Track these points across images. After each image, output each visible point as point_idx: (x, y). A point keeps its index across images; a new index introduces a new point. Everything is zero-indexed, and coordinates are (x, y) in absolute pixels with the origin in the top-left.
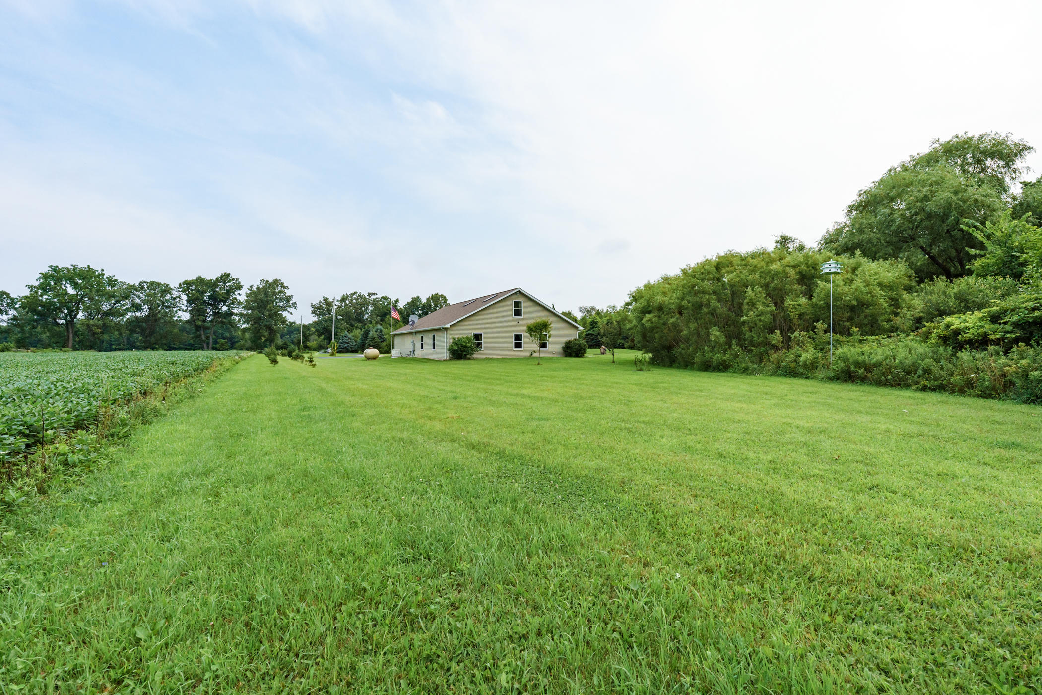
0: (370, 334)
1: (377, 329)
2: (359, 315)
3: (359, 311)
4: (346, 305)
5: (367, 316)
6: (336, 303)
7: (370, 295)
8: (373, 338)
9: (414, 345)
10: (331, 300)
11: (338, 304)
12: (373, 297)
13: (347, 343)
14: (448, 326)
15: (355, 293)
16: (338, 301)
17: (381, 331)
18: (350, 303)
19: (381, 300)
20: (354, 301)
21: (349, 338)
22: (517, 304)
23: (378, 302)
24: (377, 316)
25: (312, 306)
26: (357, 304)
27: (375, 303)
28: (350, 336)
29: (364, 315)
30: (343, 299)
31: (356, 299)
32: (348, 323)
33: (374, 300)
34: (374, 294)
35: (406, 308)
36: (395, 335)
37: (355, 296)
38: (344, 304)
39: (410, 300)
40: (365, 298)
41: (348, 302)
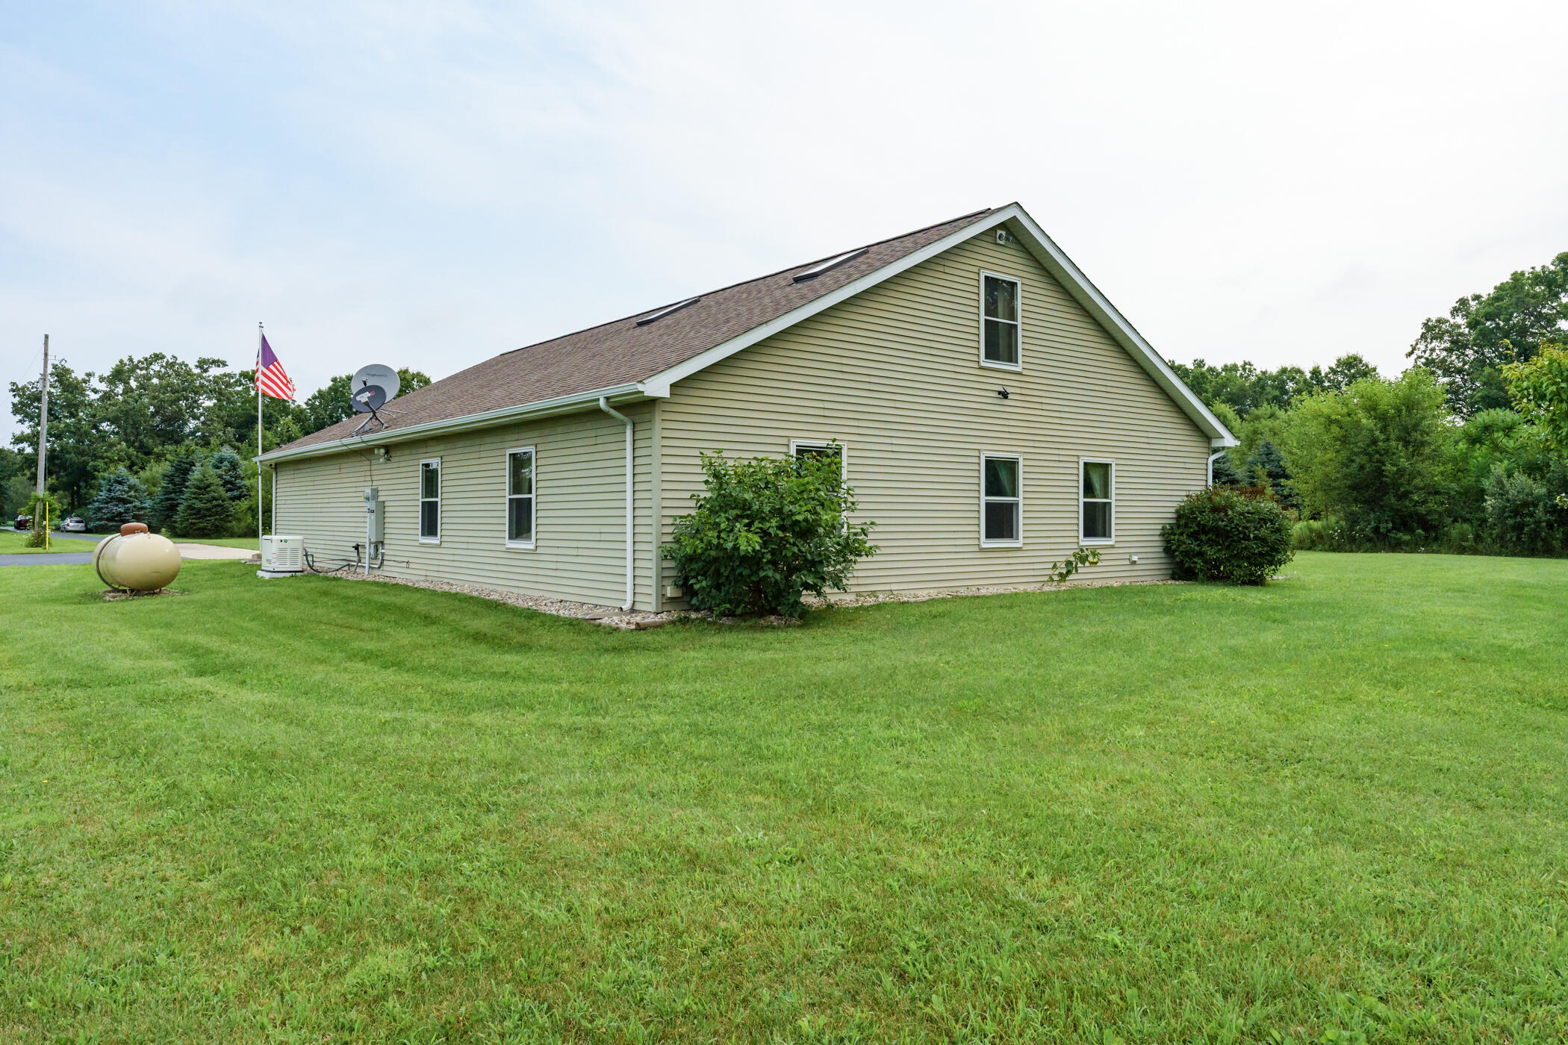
0: (196, 474)
1: (221, 460)
2: (169, 420)
3: (170, 410)
4: (128, 391)
5: (192, 424)
6: (95, 383)
7: (203, 364)
8: (203, 488)
9: (380, 511)
10: (79, 374)
11: (103, 387)
12: (214, 371)
13: (124, 501)
14: (658, 386)
15: (158, 357)
16: (102, 379)
17: (234, 466)
18: (142, 386)
19: (238, 383)
20: (155, 381)
21: (131, 487)
22: (999, 292)
23: (228, 385)
24: (228, 424)
25: (16, 390)
26: (163, 388)
27: (220, 389)
28: (133, 480)
29: (185, 423)
30: (119, 375)
31: (158, 375)
32: (130, 444)
33: (217, 380)
34: (217, 363)
35: (313, 407)
36: (278, 466)
37: (156, 367)
38: (120, 389)
39: (326, 385)
40: (189, 373)
41: (133, 384)
